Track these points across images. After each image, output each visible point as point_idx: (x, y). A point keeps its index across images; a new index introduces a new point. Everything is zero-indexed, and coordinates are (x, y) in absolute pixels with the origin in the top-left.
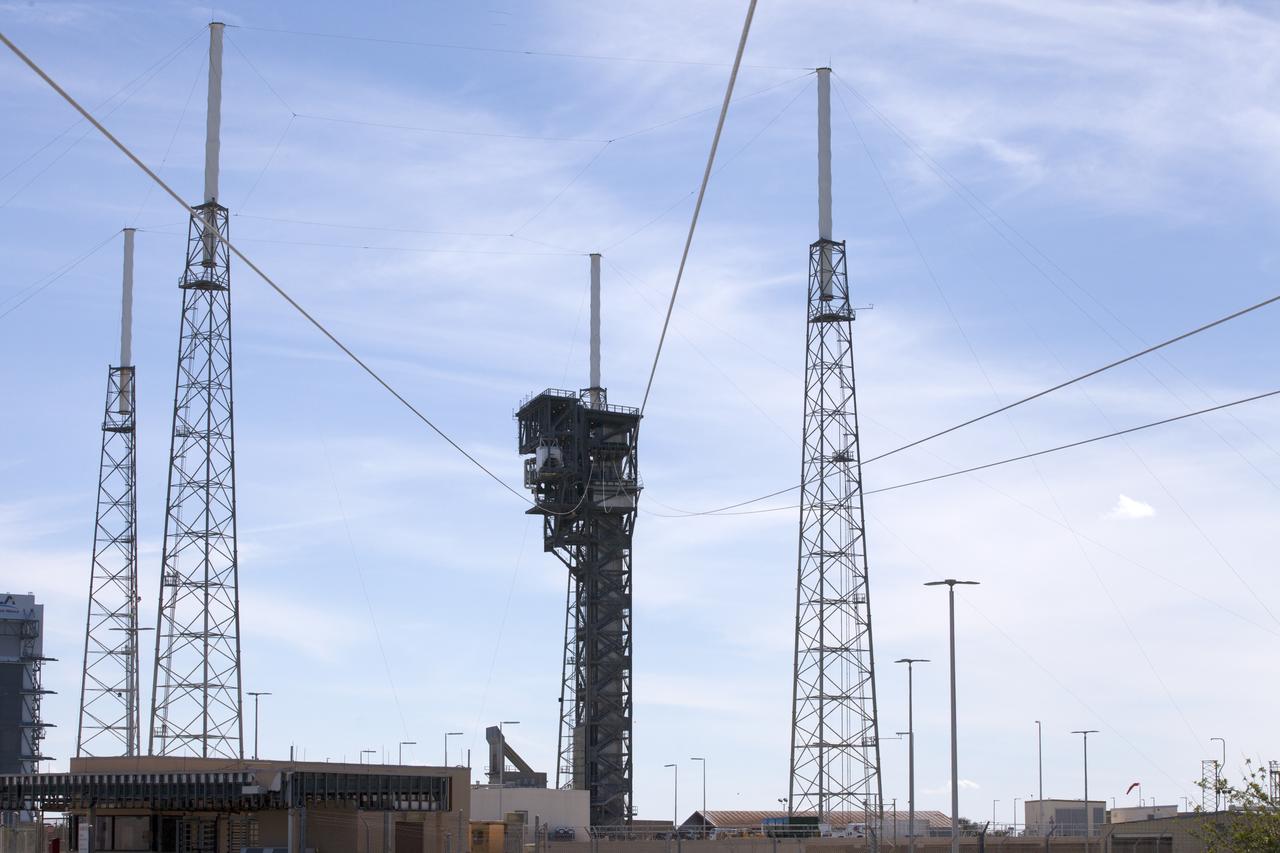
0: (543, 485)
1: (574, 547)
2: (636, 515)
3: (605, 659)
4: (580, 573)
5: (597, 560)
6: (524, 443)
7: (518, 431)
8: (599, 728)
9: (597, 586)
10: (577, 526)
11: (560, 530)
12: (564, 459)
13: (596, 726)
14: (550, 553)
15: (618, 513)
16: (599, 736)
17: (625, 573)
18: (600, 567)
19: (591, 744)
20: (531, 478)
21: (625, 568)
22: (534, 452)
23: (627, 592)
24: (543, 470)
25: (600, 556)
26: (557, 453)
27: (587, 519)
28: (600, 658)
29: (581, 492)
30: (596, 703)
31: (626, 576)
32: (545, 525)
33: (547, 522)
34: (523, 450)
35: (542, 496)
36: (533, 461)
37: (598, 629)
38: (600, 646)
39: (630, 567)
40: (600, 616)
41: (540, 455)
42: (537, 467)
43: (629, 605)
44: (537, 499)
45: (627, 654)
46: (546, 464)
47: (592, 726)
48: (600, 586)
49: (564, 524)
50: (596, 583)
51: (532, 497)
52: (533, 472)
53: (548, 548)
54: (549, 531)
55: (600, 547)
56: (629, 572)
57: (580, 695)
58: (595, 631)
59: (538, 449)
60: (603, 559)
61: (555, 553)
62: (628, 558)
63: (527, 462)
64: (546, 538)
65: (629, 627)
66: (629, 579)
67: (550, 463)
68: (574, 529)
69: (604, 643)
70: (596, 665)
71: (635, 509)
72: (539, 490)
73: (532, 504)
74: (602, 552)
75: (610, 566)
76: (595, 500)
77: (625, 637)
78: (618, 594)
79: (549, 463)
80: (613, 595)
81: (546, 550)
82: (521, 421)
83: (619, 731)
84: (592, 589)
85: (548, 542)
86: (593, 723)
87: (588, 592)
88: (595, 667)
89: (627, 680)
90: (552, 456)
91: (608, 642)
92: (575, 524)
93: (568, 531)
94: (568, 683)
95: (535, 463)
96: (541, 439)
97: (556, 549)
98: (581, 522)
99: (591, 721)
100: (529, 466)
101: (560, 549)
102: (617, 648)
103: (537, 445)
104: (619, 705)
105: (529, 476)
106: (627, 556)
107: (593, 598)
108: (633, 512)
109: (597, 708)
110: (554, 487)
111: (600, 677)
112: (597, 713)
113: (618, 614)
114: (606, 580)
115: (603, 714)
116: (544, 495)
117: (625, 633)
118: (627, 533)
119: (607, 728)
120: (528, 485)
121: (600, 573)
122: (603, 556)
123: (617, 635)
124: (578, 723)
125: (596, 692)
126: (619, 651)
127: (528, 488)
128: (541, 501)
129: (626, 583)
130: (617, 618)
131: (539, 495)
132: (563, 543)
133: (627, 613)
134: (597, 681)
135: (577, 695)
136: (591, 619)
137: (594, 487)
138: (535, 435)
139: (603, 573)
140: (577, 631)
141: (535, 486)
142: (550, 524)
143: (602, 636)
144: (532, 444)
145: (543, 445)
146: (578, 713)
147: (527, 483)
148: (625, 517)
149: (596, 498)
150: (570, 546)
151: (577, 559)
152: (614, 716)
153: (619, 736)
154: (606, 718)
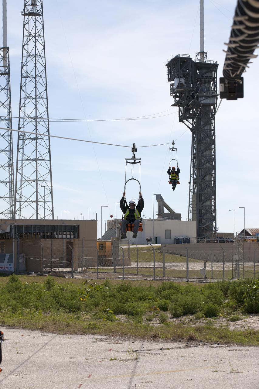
0: (178, 94)
1: (191, 120)
2: (216, 106)
3: (205, 166)
4: (194, 131)
5: (201, 125)
7: (167, 72)
8: (202, 195)
9: (201, 136)
10: (193, 111)
11: (185, 113)
12: (186, 83)
13: (201, 194)
14: (181, 123)
15: (208, 106)
16: (203, 198)
17: (212, 130)
18: (202, 128)
19: (199, 202)
21: (213, 128)
22: (173, 80)
23: (213, 138)
24: (177, 88)
25: (202, 123)
26: (183, 81)
27: (196, 108)
28: (203, 166)
29: (193, 96)
30: (201, 185)
31: (213, 131)
32: (179, 111)
33: (180, 109)
34: (169, 80)
35: (177, 99)
36: (173, 84)
37: (202, 154)
38: (203, 161)
39: (214, 128)
40: (202, 148)
41: (176, 82)
42: (175, 87)
43: (214, 144)
44: (176, 100)
45: (214, 164)
46: (178, 86)
47: (199, 194)
48: (202, 135)
49: (187, 110)
51: (174, 99)
52: (173, 89)
53: (181, 120)
54: (181, 113)
55: (202, 120)
56: (214, 130)
57: (194, 181)
58: (200, 155)
59: (175, 79)
60: (203, 124)
61: (184, 122)
62: (213, 124)
63: (171, 85)
64: (180, 116)
65: (215, 152)
66: (214, 133)
67: (180, 85)
68: (191, 112)
70: (201, 169)
71: (216, 104)
72: (176, 96)
73: (174, 102)
75: (206, 128)
76: (199, 100)
77: (213, 157)
78: (210, 139)
80: (208, 139)
81: (180, 121)
82: (168, 67)
83: (210, 196)
84: (199, 137)
85: (180, 118)
86: (200, 193)
87: (197, 139)
88: (200, 170)
89: (214, 175)
90: (181, 82)
91: (206, 159)
92: (191, 110)
93: (188, 113)
94: (192, 176)
95: (174, 85)
96: (176, 75)
97: (184, 121)
98: (194, 109)
99: (199, 192)
100: (172, 86)
101: (185, 121)
102: (209, 161)
103: (175, 78)
104: (210, 186)
105: (172, 91)
106: (213, 123)
107: (199, 141)
108: (215, 105)
109: (201, 187)
110: (182, 95)
111: (202, 174)
112: (201, 188)
113: (210, 148)
114: (205, 134)
115: (204, 189)
116: (178, 98)
117: (213, 155)
118: (213, 114)
119: (206, 195)
120: (171, 95)
121: (202, 131)
122: (203, 123)
123: (210, 156)
124: (194, 193)
125: (201, 180)
126: (210, 163)
127: (171, 96)
128: (177, 101)
129: (213, 134)
130: (209, 149)
131: (176, 98)
132: (186, 119)
133: (213, 147)
134: (201, 176)
135: (193, 181)
136: (198, 150)
137: (199, 95)
138: (174, 73)
139: (203, 131)
140: (193, 155)
141: (175, 95)
142: (181, 111)
143: (203, 157)
144: (173, 77)
145: (177, 78)
146: (194, 189)
147: (171, 94)
148: (212, 107)
149: (200, 99)
150: (189, 119)
151: (192, 125)
152: (209, 190)
153: (210, 198)
154: (205, 191)
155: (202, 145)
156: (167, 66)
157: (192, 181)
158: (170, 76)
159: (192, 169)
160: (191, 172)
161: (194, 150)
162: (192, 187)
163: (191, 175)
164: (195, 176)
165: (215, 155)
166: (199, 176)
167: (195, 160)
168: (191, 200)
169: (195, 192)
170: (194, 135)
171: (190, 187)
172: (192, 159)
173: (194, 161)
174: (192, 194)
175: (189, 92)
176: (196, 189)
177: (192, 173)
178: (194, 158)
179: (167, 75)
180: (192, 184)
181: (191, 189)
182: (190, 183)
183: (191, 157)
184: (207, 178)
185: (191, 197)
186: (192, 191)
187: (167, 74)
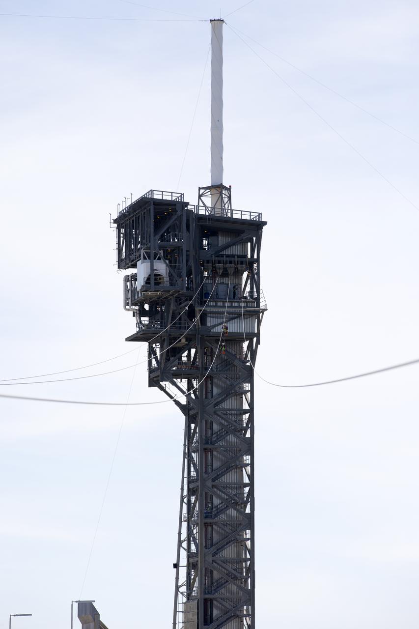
0: (147, 307)
1: (185, 381)
2: (258, 342)
3: (223, 517)
4: (192, 413)
5: (212, 396)
6: (123, 257)
7: (116, 240)
8: (215, 602)
9: (211, 428)
10: (189, 356)
11: (168, 360)
12: (170, 275)
13: (211, 600)
14: (156, 389)
15: (237, 339)
16: (215, 612)
17: (246, 412)
18: (216, 405)
19: (206, 623)
20: (133, 299)
21: (246, 406)
22: (134, 266)
23: (248, 435)
24: (145, 289)
25: (216, 391)
26: (162, 268)
27: (199, 347)
28: (216, 516)
29: (191, 314)
30: (212, 572)
31: (247, 416)
32: (149, 352)
33: (152, 352)
34: (122, 264)
35: (145, 320)
36: (134, 277)
38: (216, 501)
39: (251, 404)
40: (216, 464)
41: (142, 270)
42: (140, 283)
43: (250, 451)
44: (140, 323)
45: (248, 510)
46: (148, 281)
47: (206, 600)
48: (216, 427)
49: (173, 354)
50: (211, 423)
51: (134, 320)
52: (134, 291)
53: (154, 381)
54: (154, 362)
55: (215, 381)
56: (251, 411)
57: (191, 561)
58: (209, 483)
59: (139, 263)
60: (219, 395)
61: (162, 389)
62: (249, 394)
63: (127, 279)
64: (151, 371)
65: (251, 477)
66: (251, 420)
67: (153, 280)
68: (184, 359)
69: (219, 497)
70: (211, 525)
71: (258, 335)
72: (142, 313)
73: (134, 330)
74: (218, 386)
75: (228, 404)
76: (208, 324)
77: (247, 489)
78: (238, 437)
79: (152, 282)
80: (232, 438)
81: (150, 385)
82: (119, 228)
83: (237, 607)
84: (206, 431)
85: (153, 375)
86: (207, 596)
87: (201, 436)
88: (209, 528)
89: (249, 543)
90: (155, 272)
91: (226, 497)
92: (185, 354)
93: (176, 362)
94: (185, 545)
95: (136, 280)
96: (142, 251)
97: (163, 384)
98: (193, 351)
99: (205, 593)
100: (128, 284)
101: (167, 383)
102: (236, 503)
103: (139, 258)
104: (238, 575)
105: (130, 296)
106: (248, 391)
107: (207, 443)
108: (255, 339)
109: (212, 577)
110: (159, 309)
111: (215, 540)
112: (212, 584)
113: (238, 463)
114: (223, 421)
115: (220, 586)
116: (147, 319)
117: (246, 485)
118: (248, 364)
119: (224, 603)
120: (128, 307)
121: (215, 413)
122: (220, 391)
123: (237, 488)
124: (189, 596)
125: (210, 559)
126: (238, 507)
127: (128, 310)
128: (144, 325)
129: (247, 424)
130: (236, 467)
131: (142, 318)
132: (171, 377)
133: (248, 462)
134: (212, 545)
135: (188, 561)
136: (205, 468)
137: (208, 309)
138: (136, 246)
139: (219, 413)
140: (189, 483)
141: (137, 308)
142: (155, 353)
143: (218, 489)
144: (133, 257)
145: (145, 258)
146: (189, 584)
147: (127, 304)
148: (245, 345)
149: (210, 322)
150: (179, 380)
151: (188, 396)
152: (234, 588)
153: (238, 613)
154: (223, 591)
155: (215, 453)
156: (116, 225)
157: (183, 561)
158: (124, 254)
159: (185, 525)
160: (180, 534)
161: (192, 469)
162: (183, 579)
163: (180, 543)
164: (193, 547)
165: (251, 485)
166: (206, 547)
167: (193, 499)
168: (180, 617)
169: (194, 594)
170: (193, 426)
171: (177, 578)
172: (185, 493)
173: (193, 501)
174: (185, 600)
175: (179, 300)
176: (196, 584)
177: (184, 535)
178: (191, 492)
179: (116, 252)
180: (183, 571)
181: (180, 584)
182: (176, 566)
183: (182, 489)
184: (229, 552)
185: (181, 608)
186: (184, 589)
187: (116, 246)
